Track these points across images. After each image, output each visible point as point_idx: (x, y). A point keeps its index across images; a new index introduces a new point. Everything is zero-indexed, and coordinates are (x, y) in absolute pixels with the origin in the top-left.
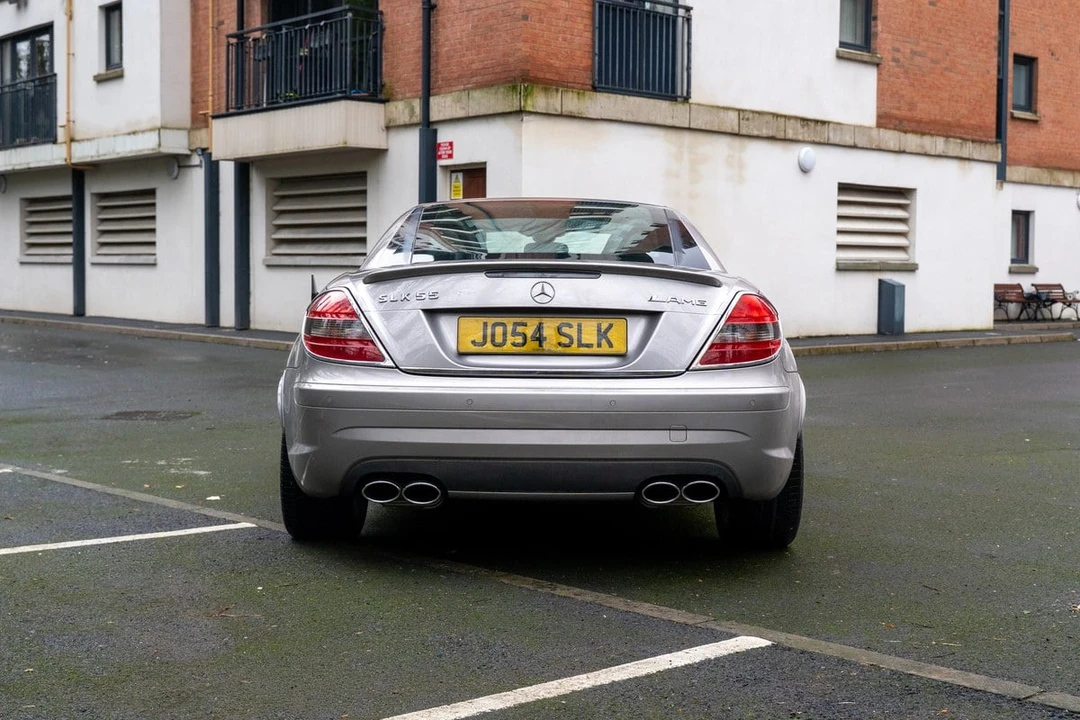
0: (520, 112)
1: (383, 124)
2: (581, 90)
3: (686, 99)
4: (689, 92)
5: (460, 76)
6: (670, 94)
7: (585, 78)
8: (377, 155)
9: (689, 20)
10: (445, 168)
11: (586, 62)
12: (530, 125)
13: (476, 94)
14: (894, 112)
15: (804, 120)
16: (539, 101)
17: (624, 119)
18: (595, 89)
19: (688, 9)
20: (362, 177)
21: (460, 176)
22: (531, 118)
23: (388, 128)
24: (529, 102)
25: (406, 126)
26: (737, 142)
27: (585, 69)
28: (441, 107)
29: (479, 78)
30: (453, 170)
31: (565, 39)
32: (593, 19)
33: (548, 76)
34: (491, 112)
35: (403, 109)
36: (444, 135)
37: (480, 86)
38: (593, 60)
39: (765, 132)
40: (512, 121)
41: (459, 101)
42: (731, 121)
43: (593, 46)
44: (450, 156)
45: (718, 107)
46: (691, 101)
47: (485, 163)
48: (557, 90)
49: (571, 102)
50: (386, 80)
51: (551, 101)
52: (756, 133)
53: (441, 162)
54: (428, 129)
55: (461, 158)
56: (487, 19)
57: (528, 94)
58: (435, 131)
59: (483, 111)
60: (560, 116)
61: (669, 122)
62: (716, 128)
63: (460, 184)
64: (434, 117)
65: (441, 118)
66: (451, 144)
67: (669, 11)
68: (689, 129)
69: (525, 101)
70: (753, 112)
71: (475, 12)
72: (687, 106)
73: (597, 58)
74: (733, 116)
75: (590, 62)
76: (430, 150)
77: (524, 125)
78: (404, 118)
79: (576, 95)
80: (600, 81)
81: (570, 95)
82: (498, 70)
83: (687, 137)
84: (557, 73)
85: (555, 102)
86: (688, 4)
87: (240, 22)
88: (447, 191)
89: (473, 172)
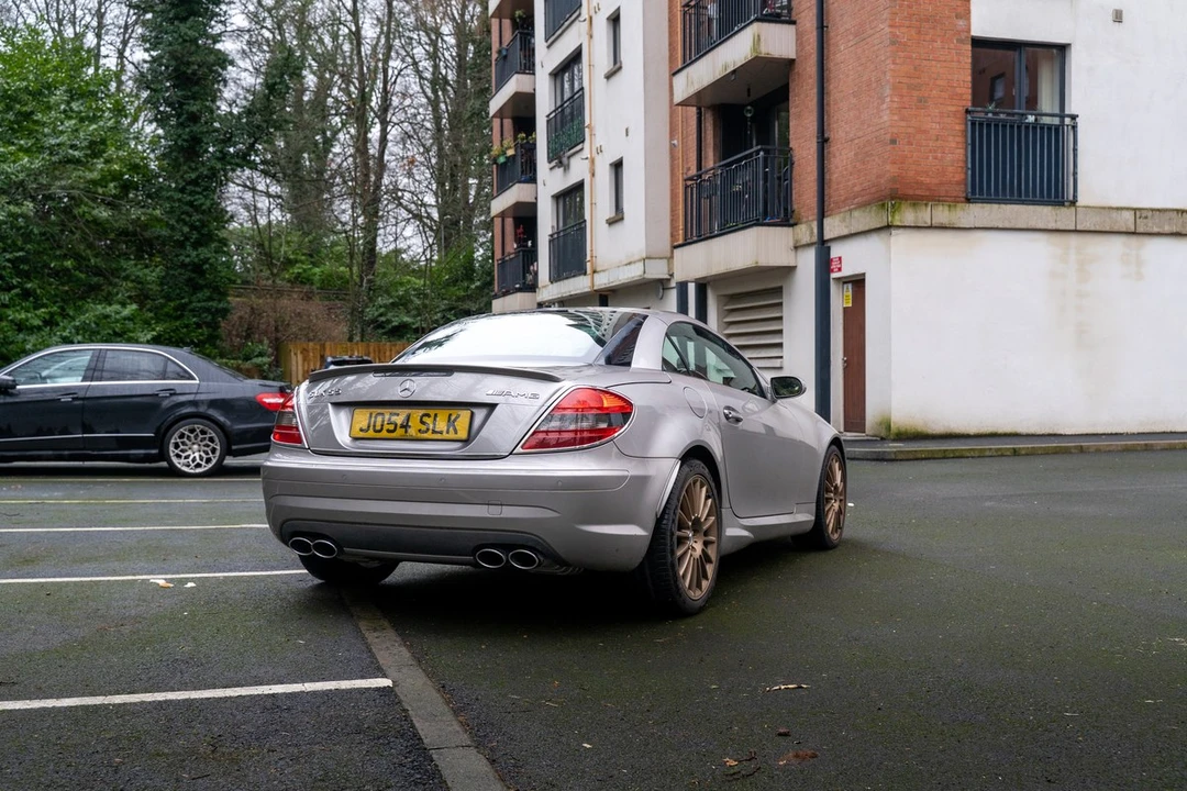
0: (888, 227)
1: (791, 244)
2: (952, 202)
3: (1073, 203)
4: (1075, 196)
5: (846, 199)
6: (1053, 199)
7: (959, 191)
8: (789, 271)
9: (1074, 127)
10: (838, 280)
11: (959, 177)
12: (899, 240)
13: (856, 214)
16: (908, 215)
17: (1001, 226)
18: (968, 200)
19: (1074, 117)
20: (778, 291)
21: (850, 286)
22: (900, 231)
23: (796, 248)
24: (897, 217)
25: (808, 245)
26: (1133, 240)
27: (958, 183)
28: (833, 227)
29: (859, 200)
30: (844, 281)
31: (936, 158)
32: (966, 136)
33: (918, 192)
34: (867, 228)
35: (806, 232)
36: (836, 251)
37: (859, 207)
38: (966, 174)
39: (1167, 229)
40: (883, 235)
41: (844, 220)
42: (1127, 220)
43: (966, 162)
44: (840, 269)
45: (1111, 208)
46: (1078, 204)
47: (864, 274)
48: (926, 205)
49: (942, 214)
50: (795, 207)
51: (920, 215)
52: (1156, 230)
53: (833, 275)
54: (823, 246)
55: (847, 271)
56: (865, 146)
57: (895, 209)
58: (829, 248)
59: (861, 228)
60: (931, 227)
61: (1052, 225)
62: (1108, 229)
63: (850, 293)
64: (827, 236)
65: (832, 236)
66: (840, 258)
67: (1056, 121)
68: (1076, 231)
69: (893, 217)
70: (1152, 210)
71: (856, 141)
72: (1073, 209)
73: (970, 172)
74: (1129, 216)
75: (963, 176)
76: (825, 265)
77: (893, 239)
78: (806, 239)
79: (946, 208)
80: (973, 192)
81: (941, 208)
82: (873, 190)
83: (1074, 240)
84: (929, 189)
85: (924, 215)
86: (1074, 112)
87: (699, 167)
88: (840, 300)
89: (858, 283)
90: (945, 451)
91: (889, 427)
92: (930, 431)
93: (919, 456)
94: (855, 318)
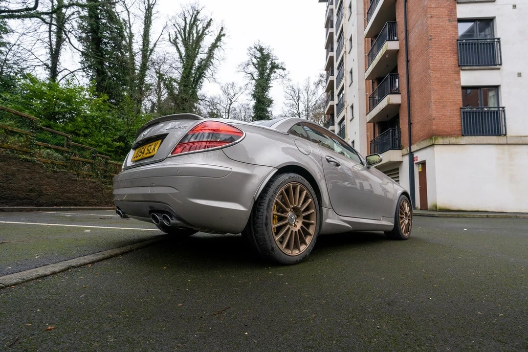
0: (433, 145)
1: (401, 155)
2: (457, 136)
3: (505, 135)
4: (506, 133)
5: (418, 139)
6: (497, 134)
7: (460, 133)
8: (400, 163)
9: (504, 111)
10: (416, 163)
13: (422, 143)
16: (440, 141)
17: (476, 143)
18: (463, 136)
19: (503, 108)
20: (398, 169)
21: (421, 165)
22: (438, 146)
23: (403, 156)
24: (436, 142)
25: (407, 154)
27: (458, 131)
28: (414, 148)
29: (423, 138)
30: (418, 164)
31: (450, 123)
32: (461, 116)
33: (444, 134)
34: (426, 146)
35: (406, 151)
36: (415, 155)
37: (423, 140)
38: (462, 127)
40: (432, 148)
41: (418, 145)
43: (461, 124)
44: (417, 160)
45: (521, 136)
46: (507, 135)
47: (425, 161)
48: (447, 137)
49: (453, 140)
50: (402, 144)
51: (445, 141)
53: (415, 162)
54: (411, 154)
55: (419, 160)
56: (424, 122)
57: (435, 139)
58: (413, 154)
59: (424, 147)
60: (449, 144)
61: (498, 143)
62: (520, 143)
63: (421, 167)
64: (412, 151)
65: (414, 150)
66: (417, 157)
67: (496, 109)
68: (507, 144)
71: (421, 122)
72: (505, 137)
73: (463, 127)
75: (460, 128)
76: (412, 160)
77: (435, 148)
78: (406, 153)
79: (455, 138)
80: (465, 133)
81: (452, 138)
82: (427, 135)
83: (506, 147)
84: (448, 133)
85: (447, 141)
86: (503, 106)
87: (374, 137)
88: (417, 170)
89: (423, 164)
90: (459, 215)
91: (436, 207)
92: (452, 209)
93: (448, 216)
94: (423, 175)
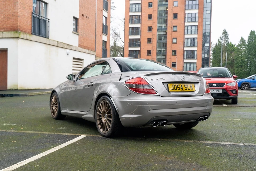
0: (18, 38)
4: (49, 37)
6: (45, 36)
7: (30, 31)
9: (49, 22)
11: (30, 28)
13: (5, 33)
14: (81, 44)
15: (68, 44)
16: (22, 35)
17: (38, 41)
18: (32, 34)
22: (20, 39)
24: (20, 36)
26: (57, 48)
29: (5, 29)
31: (26, 23)
32: (32, 19)
33: (23, 30)
34: (9, 37)
37: (5, 31)
39: (62, 46)
40: (15, 40)
42: (56, 44)
43: (32, 25)
45: (54, 41)
46: (49, 39)
47: (7, 49)
48: (25, 34)
52: (60, 46)
56: (8, 15)
59: (7, 37)
60: (26, 39)
61: (46, 43)
62: (54, 45)
67: (45, 19)
68: (49, 44)
69: (19, 35)
70: (60, 42)
71: (4, 14)
73: (33, 28)
74: (57, 42)
75: (31, 28)
77: (19, 41)
79: (29, 35)
82: (11, 27)
83: (48, 46)
84: (25, 30)
85: (25, 36)
86: (49, 18)
89: (3, 51)
91: (17, 87)
